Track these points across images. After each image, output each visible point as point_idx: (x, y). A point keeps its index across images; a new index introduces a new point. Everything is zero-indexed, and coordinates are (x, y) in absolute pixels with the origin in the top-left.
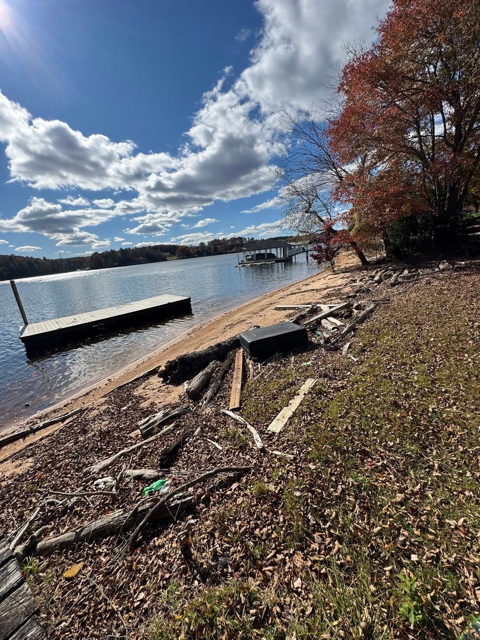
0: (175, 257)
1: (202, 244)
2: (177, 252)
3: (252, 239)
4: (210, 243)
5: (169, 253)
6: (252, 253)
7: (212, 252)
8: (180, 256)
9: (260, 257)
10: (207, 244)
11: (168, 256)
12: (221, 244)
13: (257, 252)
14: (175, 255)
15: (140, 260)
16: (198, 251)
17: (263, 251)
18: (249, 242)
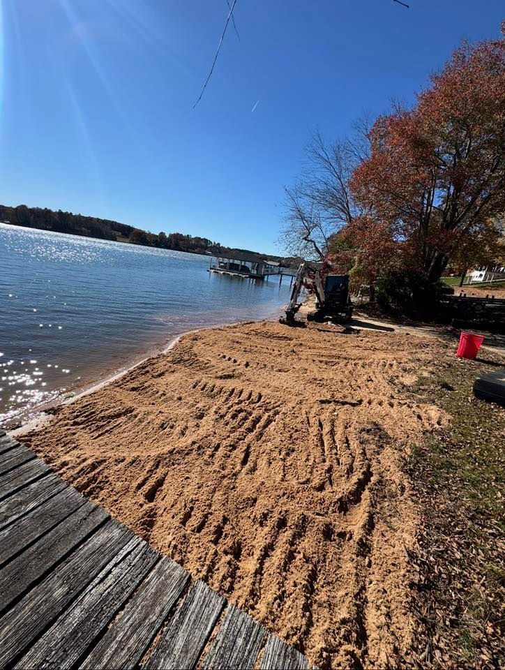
0: (128, 240)
1: (162, 234)
2: (131, 235)
3: (219, 244)
4: (171, 235)
5: (120, 234)
6: (226, 260)
7: (172, 246)
8: (133, 240)
9: (233, 267)
10: (168, 236)
11: (119, 236)
12: (184, 240)
13: (231, 261)
14: (128, 238)
15: (82, 231)
16: (157, 241)
17: (237, 262)
18: (214, 246)
